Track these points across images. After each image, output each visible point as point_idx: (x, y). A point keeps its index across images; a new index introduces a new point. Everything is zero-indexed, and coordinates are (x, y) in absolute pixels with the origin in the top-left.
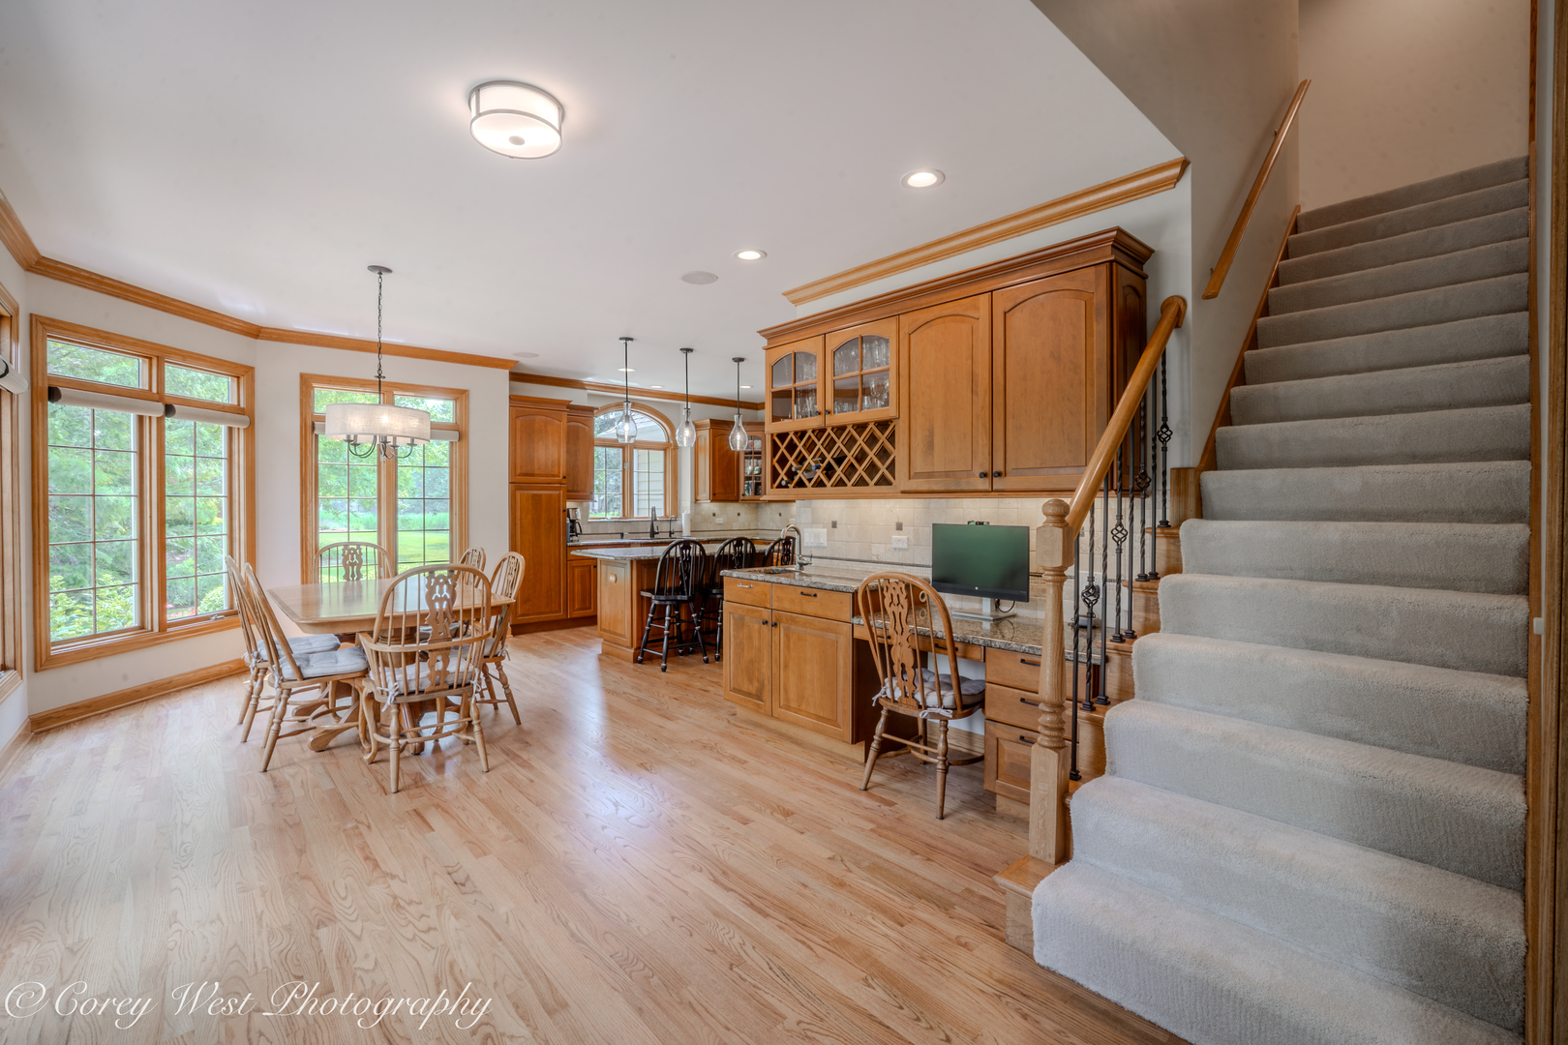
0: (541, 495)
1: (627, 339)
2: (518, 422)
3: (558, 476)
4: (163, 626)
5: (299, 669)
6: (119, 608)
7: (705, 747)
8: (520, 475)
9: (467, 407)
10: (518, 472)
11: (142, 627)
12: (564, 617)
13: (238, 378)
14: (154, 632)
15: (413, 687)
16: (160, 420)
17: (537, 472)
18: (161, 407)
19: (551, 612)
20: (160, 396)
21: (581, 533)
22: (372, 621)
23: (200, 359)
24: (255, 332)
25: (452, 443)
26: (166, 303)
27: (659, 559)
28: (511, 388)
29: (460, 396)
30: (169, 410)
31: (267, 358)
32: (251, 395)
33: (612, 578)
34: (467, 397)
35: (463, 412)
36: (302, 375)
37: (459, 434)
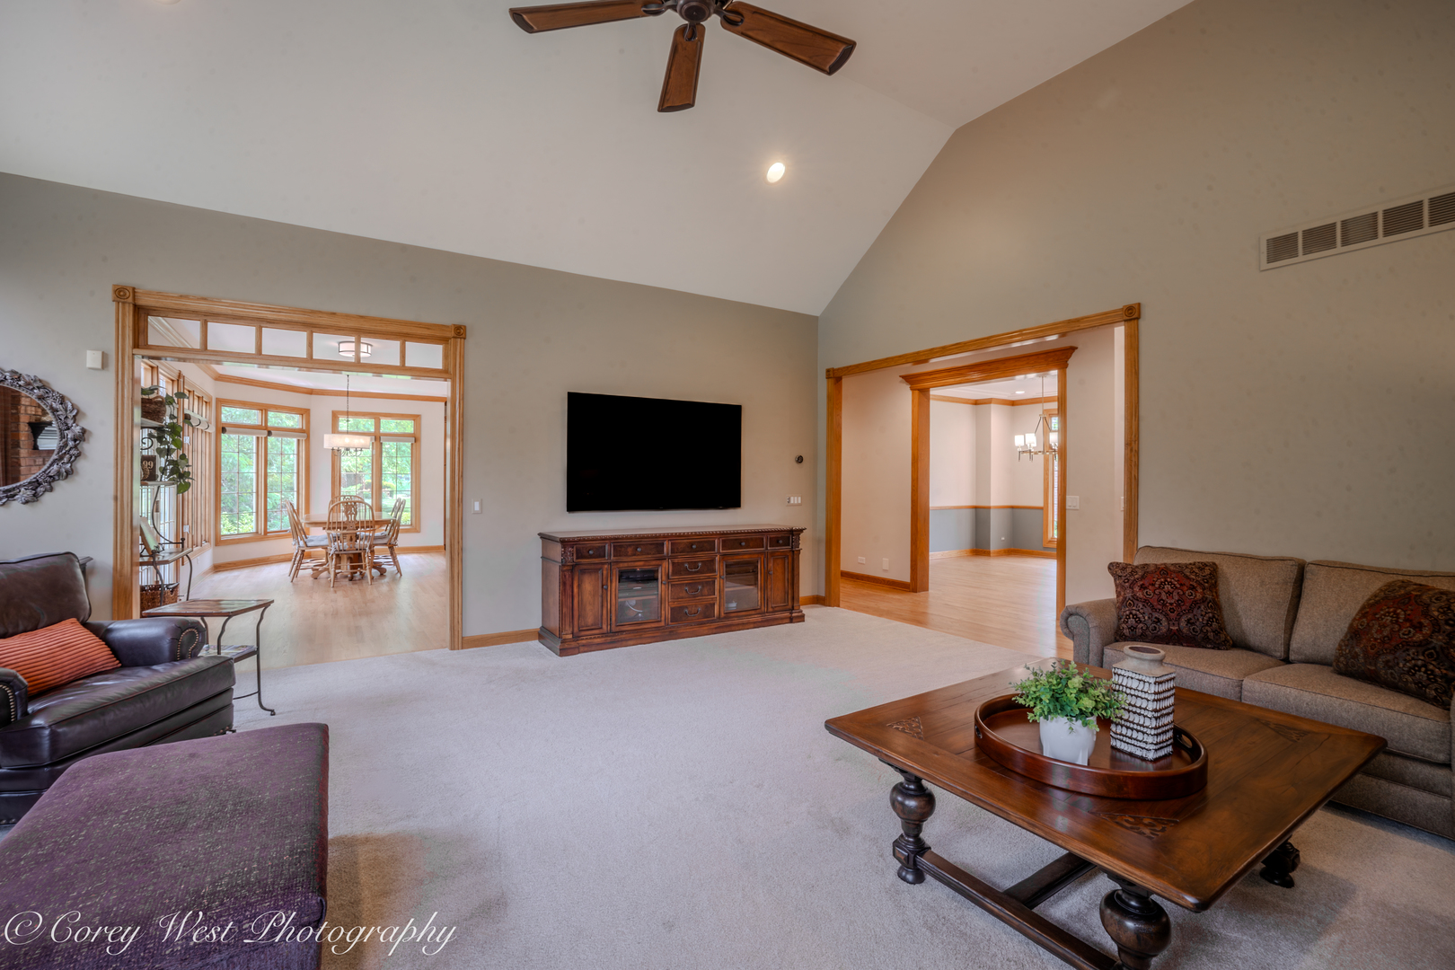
4: (266, 533)
5: (305, 543)
6: (248, 525)
9: (420, 424)
11: (257, 532)
13: (302, 415)
14: (262, 535)
15: (341, 548)
16: (266, 438)
18: (266, 432)
20: (266, 427)
22: (325, 523)
23: (283, 408)
24: (311, 392)
25: (412, 443)
29: (416, 418)
30: (270, 433)
31: (316, 404)
32: (308, 422)
34: (420, 419)
35: (418, 426)
36: (333, 412)
37: (415, 439)
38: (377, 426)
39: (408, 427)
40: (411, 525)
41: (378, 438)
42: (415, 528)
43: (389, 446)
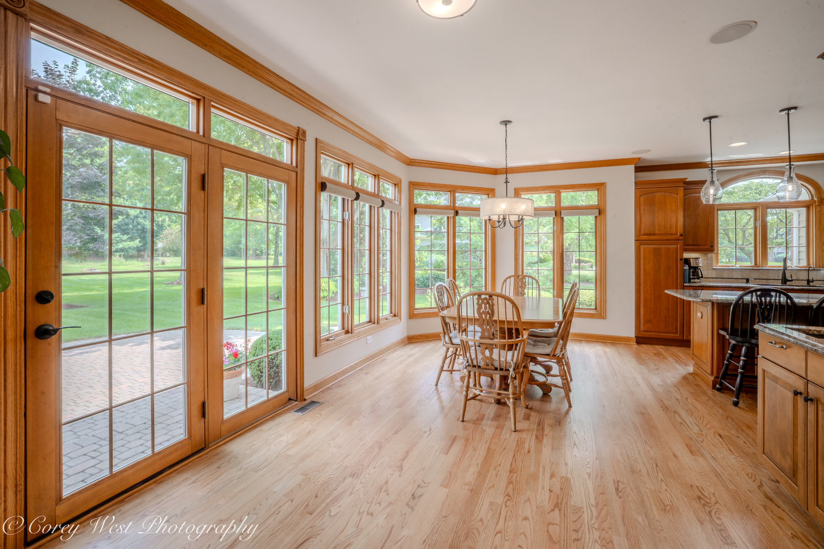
0: (661, 248)
1: (710, 118)
2: (642, 198)
3: (676, 234)
7: (699, 498)
8: (644, 235)
9: (605, 194)
10: (642, 233)
12: (681, 338)
13: (488, 195)
16: (454, 218)
17: (657, 232)
18: (453, 212)
19: (668, 333)
20: (454, 208)
21: (702, 277)
23: (470, 189)
24: (494, 172)
25: (596, 217)
26: (455, 167)
27: (731, 304)
28: (636, 178)
29: (600, 187)
30: (457, 213)
33: (699, 315)
34: (605, 188)
35: (602, 197)
36: (515, 189)
37: (600, 211)
38: (558, 199)
39: (590, 198)
40: (596, 309)
41: (558, 213)
42: (599, 312)
43: (570, 220)
